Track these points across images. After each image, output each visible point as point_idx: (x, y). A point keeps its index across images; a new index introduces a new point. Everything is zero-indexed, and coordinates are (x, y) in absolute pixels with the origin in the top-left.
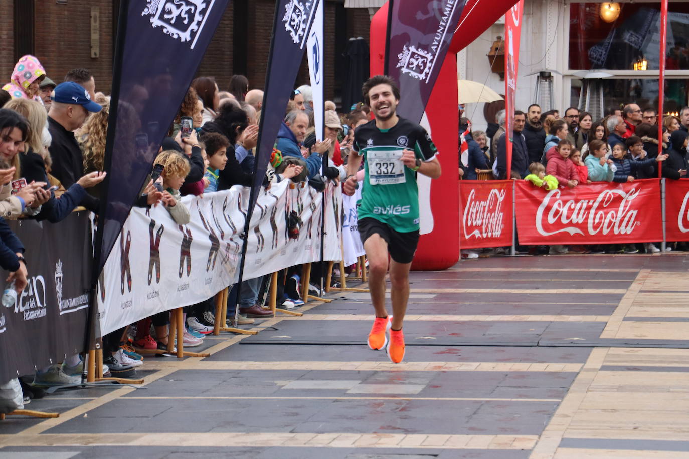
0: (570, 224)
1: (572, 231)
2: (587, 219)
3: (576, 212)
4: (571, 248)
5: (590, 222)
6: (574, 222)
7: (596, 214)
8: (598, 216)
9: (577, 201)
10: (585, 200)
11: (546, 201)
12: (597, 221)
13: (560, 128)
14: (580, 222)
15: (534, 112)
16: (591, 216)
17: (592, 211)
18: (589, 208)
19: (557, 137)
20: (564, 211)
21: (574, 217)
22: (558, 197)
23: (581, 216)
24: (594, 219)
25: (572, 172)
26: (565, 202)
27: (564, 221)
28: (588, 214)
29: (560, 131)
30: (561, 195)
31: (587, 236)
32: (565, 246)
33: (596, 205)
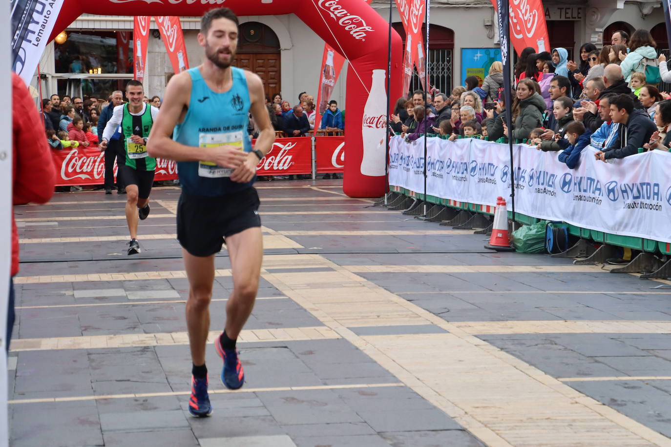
0: (82, 172)
1: (83, 176)
2: (93, 168)
3: (86, 164)
4: (84, 187)
5: (95, 170)
6: (84, 171)
7: (99, 165)
8: (100, 167)
9: (88, 157)
10: (93, 156)
11: (69, 157)
12: (99, 170)
13: (70, 111)
14: (89, 171)
15: (55, 99)
16: (96, 167)
17: (97, 164)
18: (95, 162)
19: (67, 116)
20: (79, 163)
21: (85, 167)
22: (76, 155)
23: (89, 167)
24: (98, 168)
25: (84, 138)
26: (80, 159)
27: (78, 170)
28: (95, 165)
29: (70, 113)
30: (78, 154)
31: (94, 180)
32: (80, 186)
33: (99, 160)
